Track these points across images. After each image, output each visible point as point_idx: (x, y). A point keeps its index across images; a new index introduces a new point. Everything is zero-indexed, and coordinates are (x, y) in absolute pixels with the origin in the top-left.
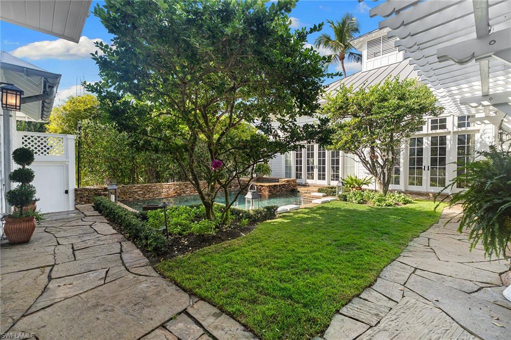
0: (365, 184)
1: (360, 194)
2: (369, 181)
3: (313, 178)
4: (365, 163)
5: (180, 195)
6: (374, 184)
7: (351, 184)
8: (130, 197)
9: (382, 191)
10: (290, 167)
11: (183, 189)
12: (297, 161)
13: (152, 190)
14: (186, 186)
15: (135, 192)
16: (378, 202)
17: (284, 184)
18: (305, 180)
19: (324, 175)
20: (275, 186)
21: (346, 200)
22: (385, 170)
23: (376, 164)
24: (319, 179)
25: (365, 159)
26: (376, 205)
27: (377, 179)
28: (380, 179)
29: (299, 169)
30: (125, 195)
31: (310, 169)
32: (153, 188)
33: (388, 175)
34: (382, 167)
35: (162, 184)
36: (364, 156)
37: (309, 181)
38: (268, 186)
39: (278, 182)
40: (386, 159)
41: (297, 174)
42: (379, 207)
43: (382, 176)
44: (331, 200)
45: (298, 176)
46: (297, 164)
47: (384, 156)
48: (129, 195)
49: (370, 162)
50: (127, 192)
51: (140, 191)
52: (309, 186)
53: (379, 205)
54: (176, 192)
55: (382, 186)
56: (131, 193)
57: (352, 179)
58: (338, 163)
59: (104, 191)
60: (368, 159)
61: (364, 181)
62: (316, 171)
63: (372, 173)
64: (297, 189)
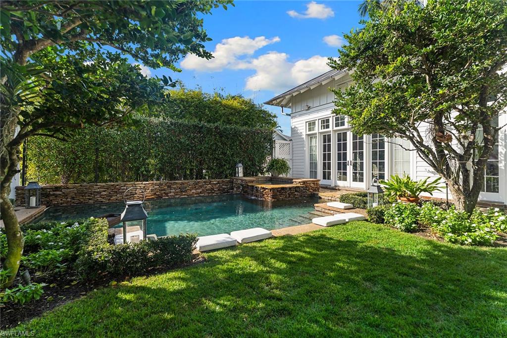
0: (425, 190)
1: (412, 210)
2: (434, 185)
3: (345, 180)
4: (423, 152)
5: (160, 197)
6: (444, 190)
7: (397, 190)
8: (90, 199)
9: (461, 207)
10: (316, 164)
11: (164, 190)
12: (324, 155)
13: (121, 191)
14: (169, 187)
15: (98, 192)
16: (454, 232)
17: (298, 187)
18: (335, 182)
19: (362, 174)
20: (283, 188)
21: (382, 221)
22: (470, 165)
23: (446, 152)
24: (353, 181)
25: (421, 143)
26: (446, 238)
27: (451, 182)
28: (456, 183)
29: (327, 166)
30: (83, 196)
31: (342, 167)
32: (122, 188)
33: (475, 174)
34: (460, 158)
35: (135, 183)
36: (419, 136)
37: (341, 183)
38: (271, 190)
39: (292, 183)
40: (470, 143)
41: (324, 173)
42: (456, 246)
43: (461, 177)
44: (351, 220)
45: (327, 176)
46: (324, 159)
47: (465, 137)
48: (89, 196)
49: (434, 149)
50: (86, 193)
51: (104, 191)
52: (339, 190)
53: (456, 242)
54: (155, 194)
55: (462, 197)
56: (91, 194)
57: (398, 181)
58: (382, 157)
59: (56, 191)
60: (428, 142)
61: (423, 186)
62: (350, 170)
63: (438, 169)
64: (318, 194)
